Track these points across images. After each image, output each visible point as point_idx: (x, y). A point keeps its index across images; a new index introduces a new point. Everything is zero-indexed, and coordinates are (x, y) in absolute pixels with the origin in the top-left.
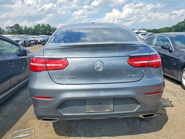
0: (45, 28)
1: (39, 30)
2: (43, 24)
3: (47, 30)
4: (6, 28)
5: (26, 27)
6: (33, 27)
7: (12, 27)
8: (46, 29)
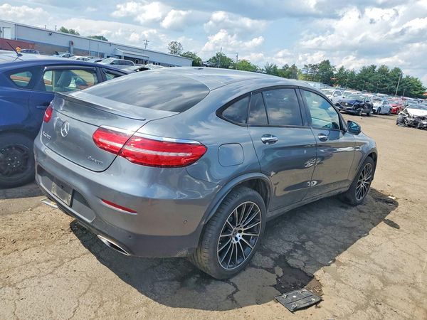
0: (387, 75)
1: (370, 79)
2: (383, 66)
3: (388, 82)
4: (303, 67)
5: (342, 69)
6: (358, 72)
7: (316, 66)
8: (388, 79)
